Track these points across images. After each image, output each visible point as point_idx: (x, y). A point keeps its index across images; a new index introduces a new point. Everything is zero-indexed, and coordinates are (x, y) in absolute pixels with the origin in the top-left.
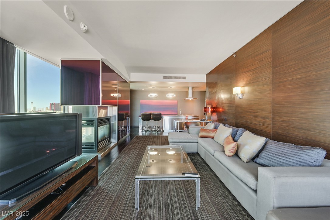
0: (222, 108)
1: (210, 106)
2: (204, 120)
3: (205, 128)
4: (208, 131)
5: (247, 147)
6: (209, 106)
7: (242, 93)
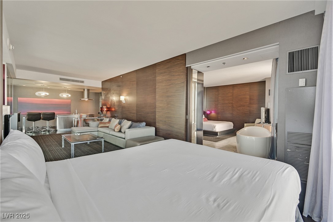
0: (114, 108)
1: (106, 107)
2: (101, 117)
3: (102, 122)
4: (105, 123)
5: (124, 126)
6: (104, 107)
7: (125, 100)
